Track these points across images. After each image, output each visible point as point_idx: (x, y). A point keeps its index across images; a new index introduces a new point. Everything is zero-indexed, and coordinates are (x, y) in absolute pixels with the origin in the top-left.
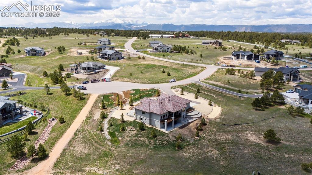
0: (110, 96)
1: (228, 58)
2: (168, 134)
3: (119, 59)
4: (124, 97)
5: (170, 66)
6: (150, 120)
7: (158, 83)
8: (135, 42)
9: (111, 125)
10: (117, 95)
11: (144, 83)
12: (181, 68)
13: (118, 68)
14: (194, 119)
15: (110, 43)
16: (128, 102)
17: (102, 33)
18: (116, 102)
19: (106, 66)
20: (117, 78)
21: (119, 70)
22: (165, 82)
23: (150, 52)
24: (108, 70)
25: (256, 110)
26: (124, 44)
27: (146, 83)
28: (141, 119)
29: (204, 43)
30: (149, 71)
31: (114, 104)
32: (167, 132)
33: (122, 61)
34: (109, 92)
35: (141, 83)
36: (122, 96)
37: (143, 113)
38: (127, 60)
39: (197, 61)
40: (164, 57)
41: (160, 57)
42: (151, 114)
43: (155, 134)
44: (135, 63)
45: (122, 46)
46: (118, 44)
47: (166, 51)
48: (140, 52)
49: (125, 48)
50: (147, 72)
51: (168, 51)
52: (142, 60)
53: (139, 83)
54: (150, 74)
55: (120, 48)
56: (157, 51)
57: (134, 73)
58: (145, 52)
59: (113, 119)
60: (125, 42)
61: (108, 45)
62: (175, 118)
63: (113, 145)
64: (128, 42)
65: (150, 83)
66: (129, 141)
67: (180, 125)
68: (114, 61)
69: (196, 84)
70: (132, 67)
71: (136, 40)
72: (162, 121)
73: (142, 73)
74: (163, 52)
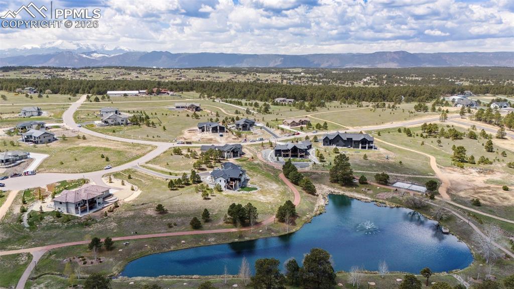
0: (31, 191)
1: (194, 130)
2: (81, 218)
3: (50, 141)
4: (47, 191)
5: (115, 147)
6: (67, 209)
7: (91, 171)
8: (81, 107)
9: (31, 217)
10: (39, 189)
11: (75, 173)
12: (127, 150)
13: (46, 156)
14: (109, 204)
15: (39, 114)
16: (50, 196)
17: (30, 90)
18: (38, 196)
19: (30, 153)
20: (43, 169)
21: (48, 158)
22: (100, 170)
23: (97, 127)
24: (32, 160)
25: (172, 190)
26: (63, 112)
27: (77, 172)
28: (59, 209)
29: (177, 107)
30: (85, 157)
31: (35, 198)
32: (80, 216)
33: (53, 145)
34: (31, 187)
35: (72, 173)
36: (45, 190)
37: (61, 203)
38: (62, 142)
39: (153, 137)
40: (114, 133)
41: (108, 134)
42: (67, 203)
43: (69, 219)
44: (72, 146)
45: (59, 117)
46: (53, 114)
47: (119, 124)
48: (83, 127)
49: (61, 121)
50: (82, 158)
51: (122, 124)
52: (81, 140)
53: (69, 173)
54: (86, 161)
55: (56, 121)
56: (107, 124)
57: (66, 160)
58: (91, 127)
59: (33, 212)
60: (65, 108)
61: (37, 117)
62: (89, 205)
63: (31, 231)
64: (69, 109)
65: (83, 172)
66: (46, 226)
67: (95, 210)
68: (43, 145)
69: (132, 169)
70: (66, 153)
71: (82, 104)
72: (77, 208)
73: (76, 160)
74: (115, 125)
